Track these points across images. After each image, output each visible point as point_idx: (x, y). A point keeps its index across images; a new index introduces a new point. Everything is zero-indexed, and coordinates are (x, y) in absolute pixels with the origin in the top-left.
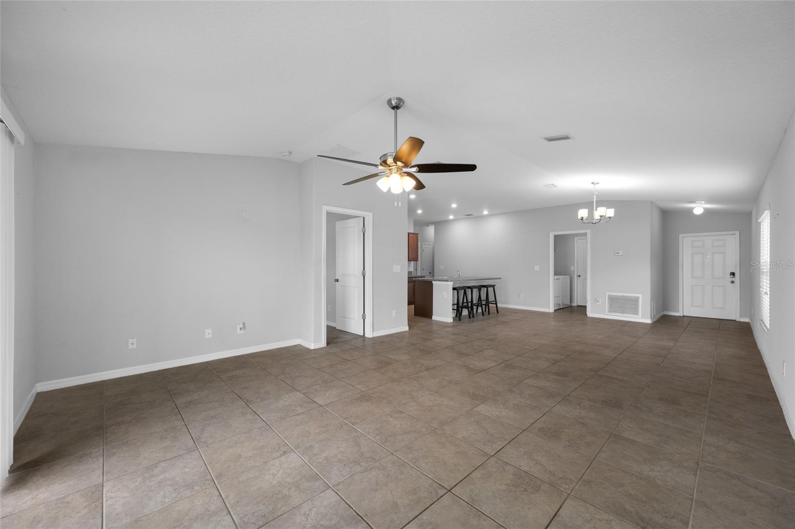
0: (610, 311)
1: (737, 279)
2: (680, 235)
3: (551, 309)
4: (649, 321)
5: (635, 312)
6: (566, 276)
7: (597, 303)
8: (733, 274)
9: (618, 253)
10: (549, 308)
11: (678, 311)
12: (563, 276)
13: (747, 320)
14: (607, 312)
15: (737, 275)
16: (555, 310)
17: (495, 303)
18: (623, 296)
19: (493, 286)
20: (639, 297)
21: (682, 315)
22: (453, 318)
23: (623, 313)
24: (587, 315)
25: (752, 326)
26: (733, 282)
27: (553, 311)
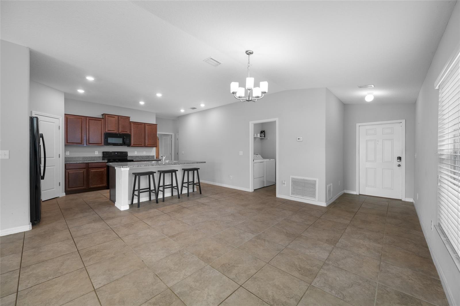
0: (292, 194)
1: (403, 163)
2: (357, 124)
3: (251, 190)
4: (324, 204)
5: (313, 195)
6: (271, 160)
7: (284, 185)
8: (400, 158)
9: (299, 139)
10: (249, 188)
11: (355, 190)
12: (268, 160)
13: (411, 200)
14: (290, 193)
15: (403, 159)
16: (254, 190)
17: (198, 184)
18: (304, 180)
19: (197, 169)
20: (315, 181)
21: (358, 194)
22: (129, 205)
23: (303, 195)
24: (276, 196)
25: (416, 206)
26: (399, 166)
27: (253, 191)
